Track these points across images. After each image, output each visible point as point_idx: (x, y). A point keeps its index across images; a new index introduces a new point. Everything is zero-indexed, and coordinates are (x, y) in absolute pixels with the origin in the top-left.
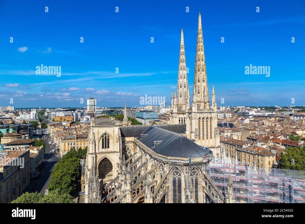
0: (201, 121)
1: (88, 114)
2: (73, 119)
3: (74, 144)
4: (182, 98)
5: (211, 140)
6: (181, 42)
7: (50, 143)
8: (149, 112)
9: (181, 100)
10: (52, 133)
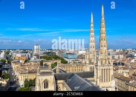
0: (103, 71)
1: (35, 55)
2: (26, 58)
3: (27, 77)
4: (92, 54)
5: (109, 82)
6: (92, 20)
7: (13, 74)
8: (72, 54)
9: (91, 56)
10: (14, 68)
